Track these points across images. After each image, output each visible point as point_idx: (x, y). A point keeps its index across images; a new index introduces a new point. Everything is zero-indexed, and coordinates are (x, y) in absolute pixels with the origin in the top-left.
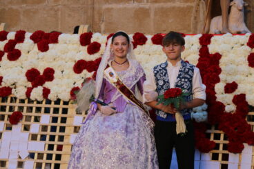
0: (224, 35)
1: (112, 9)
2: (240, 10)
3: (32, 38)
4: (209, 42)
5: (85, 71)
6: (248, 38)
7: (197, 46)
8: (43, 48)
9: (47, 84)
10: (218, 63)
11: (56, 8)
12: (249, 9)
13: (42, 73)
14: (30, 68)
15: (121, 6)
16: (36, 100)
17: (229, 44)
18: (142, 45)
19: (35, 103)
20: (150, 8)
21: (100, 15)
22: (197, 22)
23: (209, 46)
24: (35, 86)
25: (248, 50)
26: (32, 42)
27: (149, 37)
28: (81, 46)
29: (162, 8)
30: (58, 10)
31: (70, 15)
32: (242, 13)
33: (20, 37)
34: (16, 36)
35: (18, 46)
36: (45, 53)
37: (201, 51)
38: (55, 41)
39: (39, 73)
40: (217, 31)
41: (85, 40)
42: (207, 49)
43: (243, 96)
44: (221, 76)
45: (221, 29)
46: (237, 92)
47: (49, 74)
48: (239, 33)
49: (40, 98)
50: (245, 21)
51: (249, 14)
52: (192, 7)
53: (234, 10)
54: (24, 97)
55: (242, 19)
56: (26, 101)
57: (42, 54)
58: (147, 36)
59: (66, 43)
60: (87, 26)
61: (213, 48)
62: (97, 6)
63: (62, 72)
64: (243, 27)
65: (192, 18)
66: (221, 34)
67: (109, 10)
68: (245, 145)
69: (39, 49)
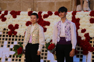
0: (81, 12)
1: (40, 2)
2: (87, 3)
3: (10, 13)
4: (75, 14)
6: (90, 13)
7: (71, 16)
8: (15, 17)
9: (16, 30)
10: (79, 22)
11: (20, 2)
12: (91, 2)
13: (14, 26)
14: (10, 24)
15: (44, 1)
17: (83, 15)
18: (51, 15)
20: (55, 2)
21: (36, 5)
22: (72, 7)
23: (75, 16)
25: (90, 17)
26: (10, 15)
27: (53, 13)
31: (25, 5)
32: (88, 4)
33: (6, 13)
34: (5, 12)
35: (5, 16)
36: (15, 19)
37: (72, 17)
38: (19, 14)
39: (13, 26)
40: (79, 10)
41: (30, 13)
42: (75, 17)
43: (88, 34)
44: (80, 27)
45: (80, 9)
46: (86, 32)
47: (17, 26)
48: (87, 11)
50: (89, 6)
51: (91, 4)
52: (70, 1)
53: (85, 2)
55: (88, 6)
57: (14, 19)
58: (53, 12)
59: (23, 15)
60: (31, 9)
61: (77, 17)
62: (35, 1)
63: (22, 25)
64: (88, 9)
65: (70, 6)
66: (80, 11)
67: (39, 3)
68: (89, 52)
69: (13, 17)
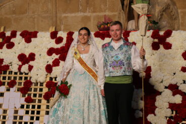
1: (68, 16)
3: (21, 35)
5: (54, 54)
8: (28, 41)
9: (31, 63)
11: (33, 17)
14: (20, 53)
15: (73, 15)
16: (24, 73)
19: (24, 74)
20: (90, 16)
21: (61, 20)
23: (128, 38)
24: (23, 64)
26: (21, 37)
28: (51, 40)
29: (98, 16)
30: (35, 18)
31: (42, 21)
33: (14, 34)
34: (11, 34)
35: (12, 40)
36: (29, 44)
38: (35, 36)
39: (26, 56)
40: (132, 29)
41: (54, 35)
42: (127, 40)
47: (32, 57)
49: (27, 71)
52: (116, 15)
54: (17, 71)
56: (18, 73)
57: (27, 44)
59: (42, 38)
62: (58, 15)
63: (40, 55)
67: (66, 17)
69: (25, 42)
